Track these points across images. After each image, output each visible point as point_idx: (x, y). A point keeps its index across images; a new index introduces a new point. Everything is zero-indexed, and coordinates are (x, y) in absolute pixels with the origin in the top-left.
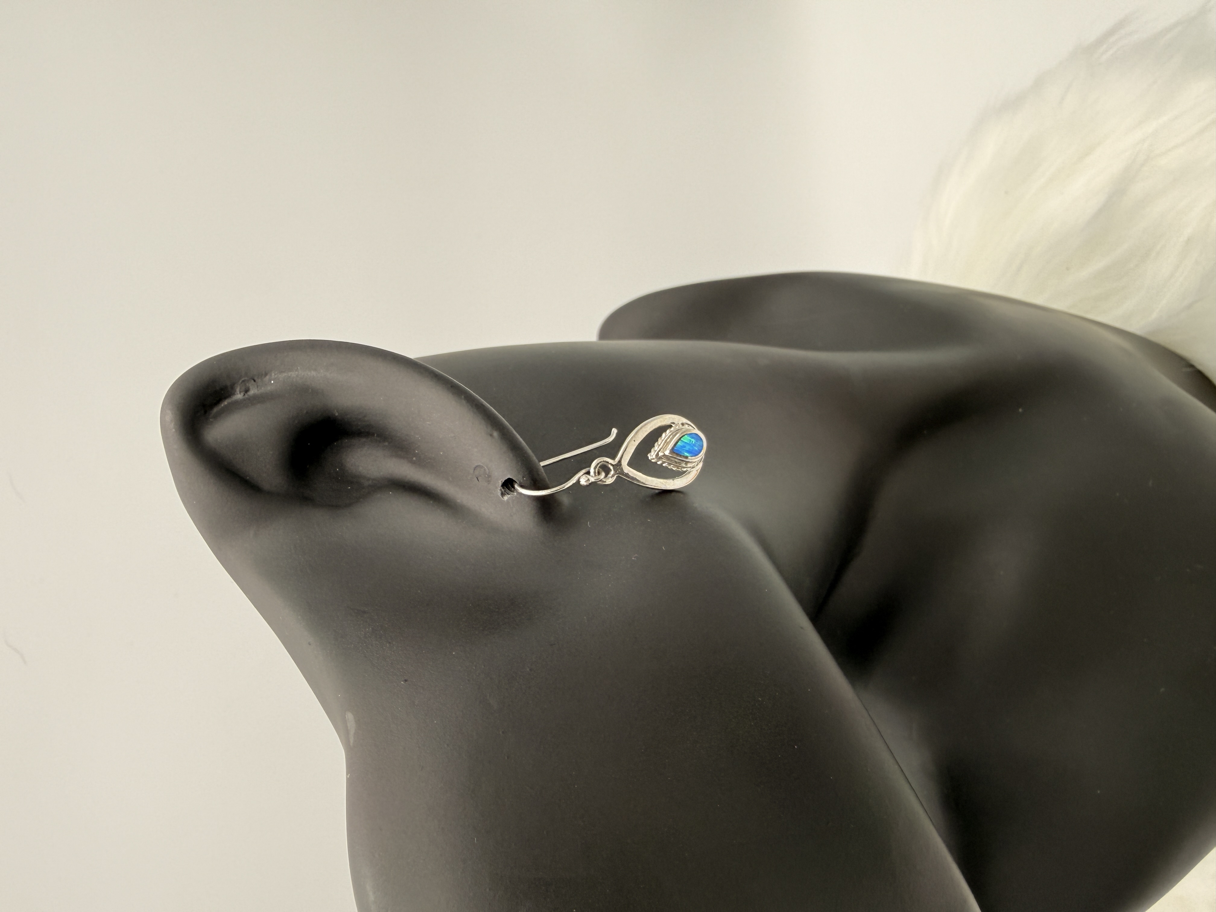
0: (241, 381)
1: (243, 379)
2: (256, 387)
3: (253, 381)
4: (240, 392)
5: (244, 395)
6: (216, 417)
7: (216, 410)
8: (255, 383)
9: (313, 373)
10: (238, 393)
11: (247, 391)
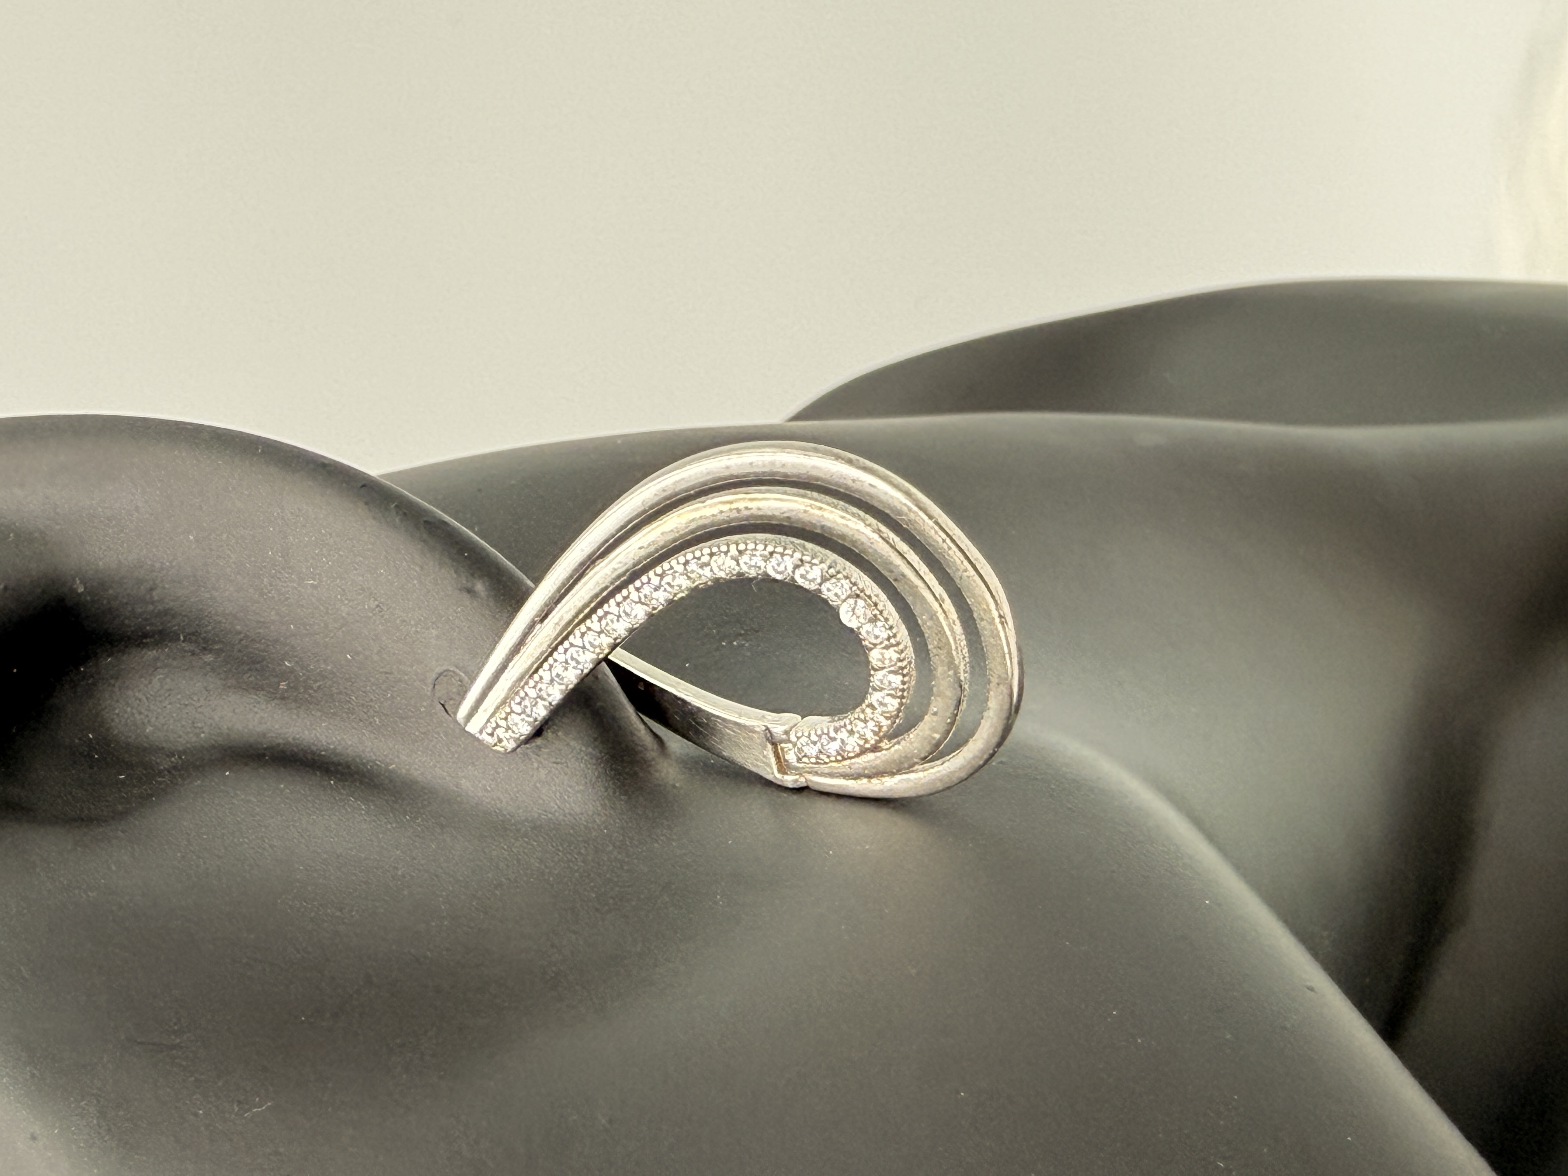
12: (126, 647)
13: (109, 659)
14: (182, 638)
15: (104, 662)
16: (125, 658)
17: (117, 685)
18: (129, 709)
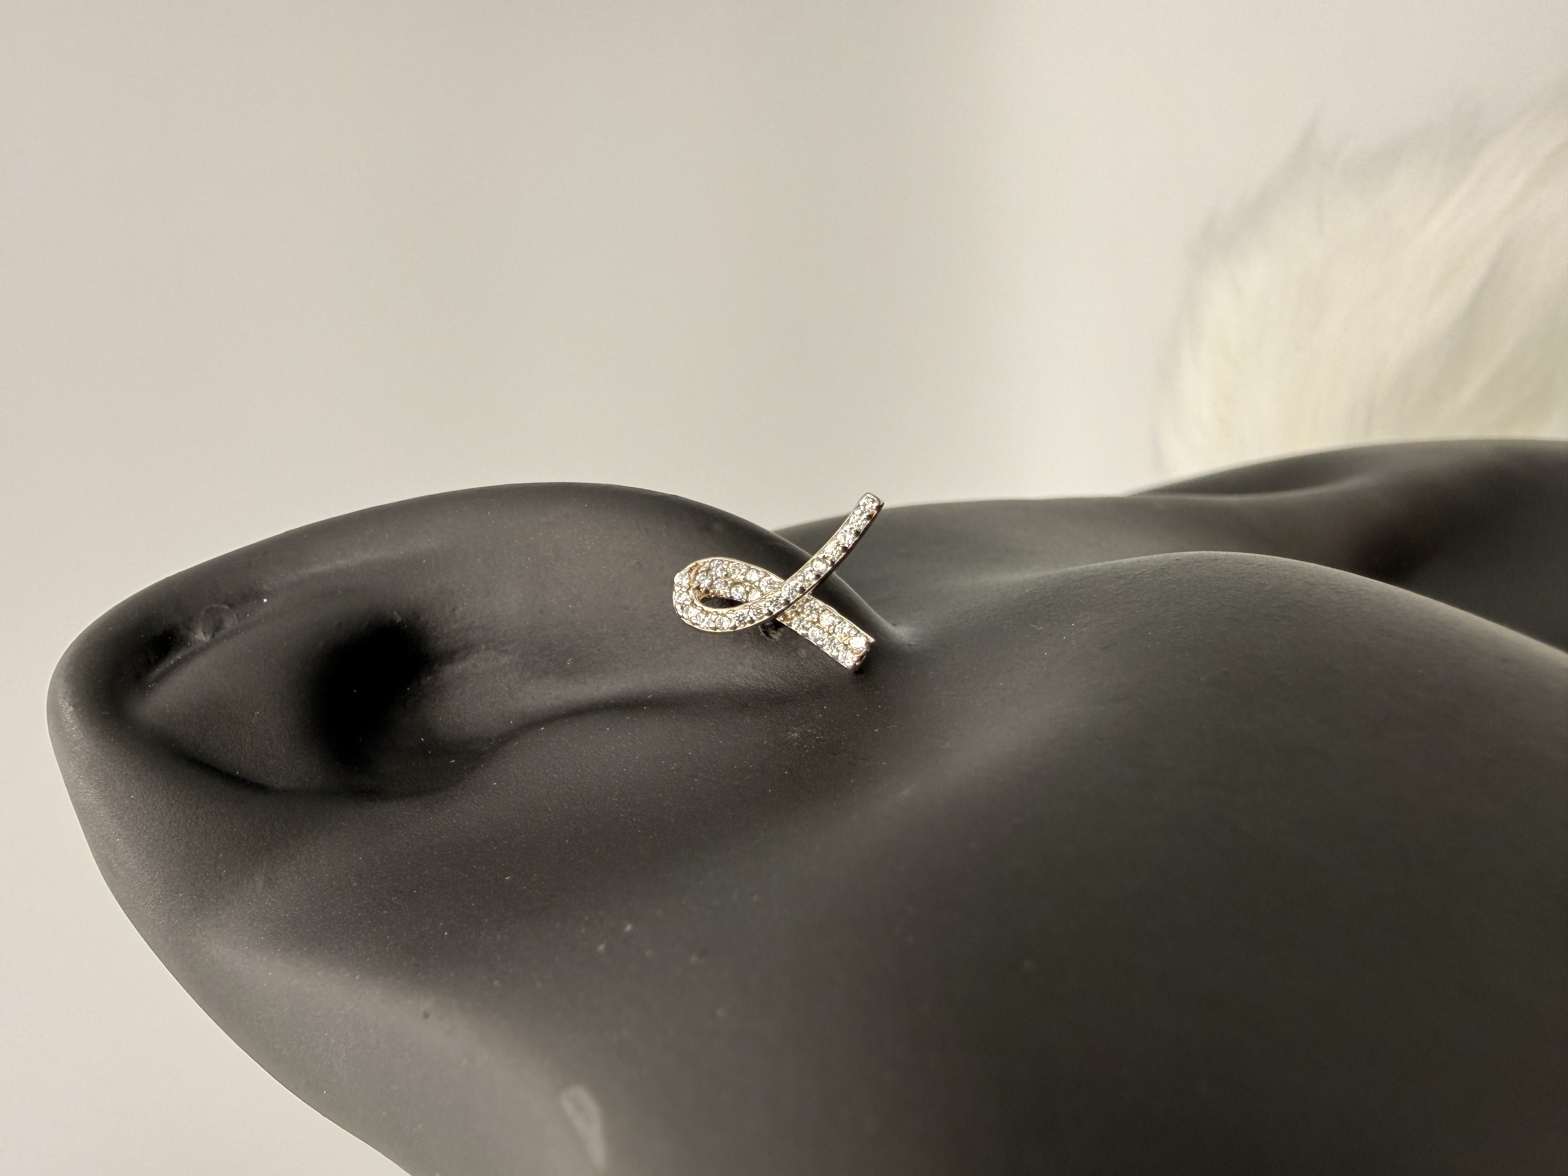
0: (203, 613)
1: (208, 607)
2: (235, 616)
3: (227, 607)
4: (205, 634)
5: (213, 636)
6: (159, 679)
7: (158, 671)
8: (232, 611)
9: (341, 563)
10: (202, 634)
11: (217, 628)
12: (440, 665)
13: (429, 678)
14: (483, 647)
15: (424, 682)
16: (440, 675)
17: (437, 699)
18: (450, 716)
